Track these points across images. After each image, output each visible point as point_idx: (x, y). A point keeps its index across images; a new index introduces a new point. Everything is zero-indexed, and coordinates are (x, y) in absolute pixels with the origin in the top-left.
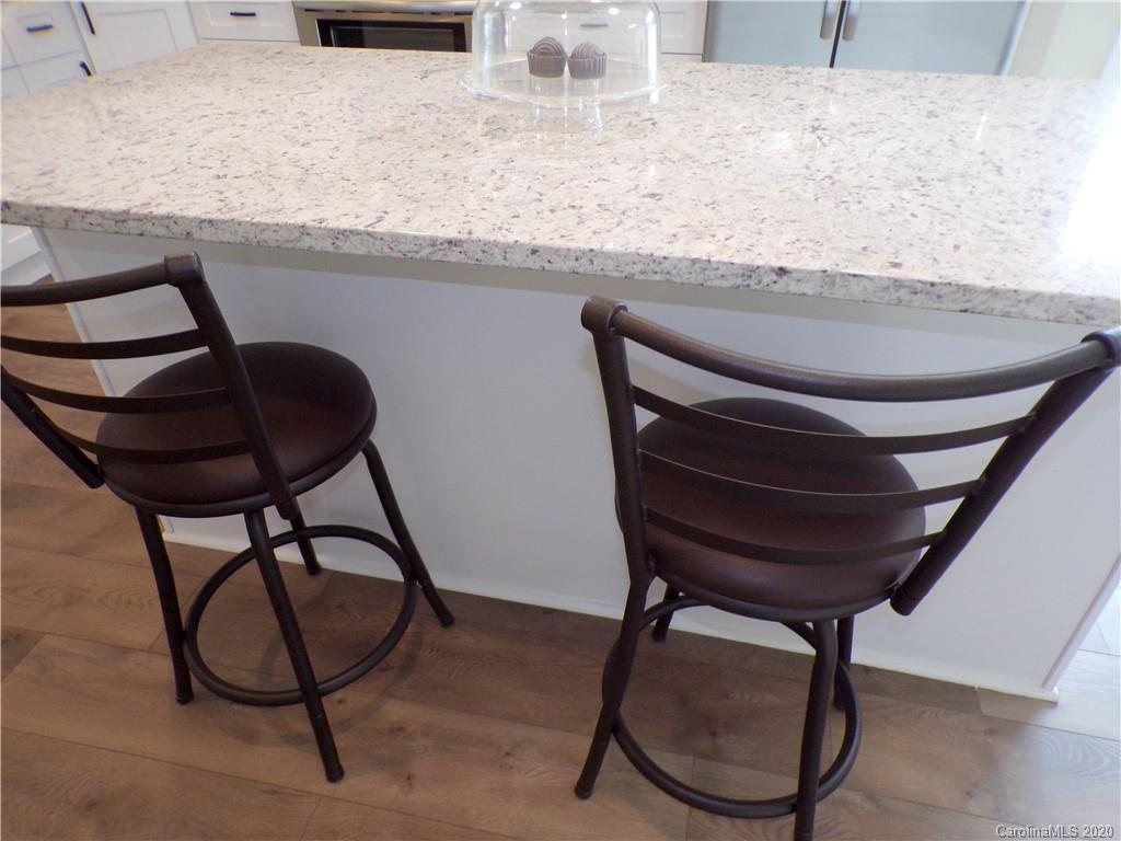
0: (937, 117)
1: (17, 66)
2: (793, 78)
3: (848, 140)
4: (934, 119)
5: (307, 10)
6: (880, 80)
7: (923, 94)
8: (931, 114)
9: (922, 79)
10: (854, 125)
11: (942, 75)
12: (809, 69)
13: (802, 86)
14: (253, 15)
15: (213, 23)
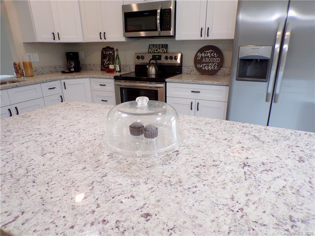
0: (303, 162)
1: (43, 97)
2: (244, 130)
3: (258, 175)
4: (302, 163)
5: (118, 85)
6: (280, 134)
7: (298, 145)
8: (301, 160)
9: (298, 135)
10: (263, 164)
11: (307, 133)
12: (252, 125)
13: (246, 135)
14: (105, 85)
15: (95, 87)
